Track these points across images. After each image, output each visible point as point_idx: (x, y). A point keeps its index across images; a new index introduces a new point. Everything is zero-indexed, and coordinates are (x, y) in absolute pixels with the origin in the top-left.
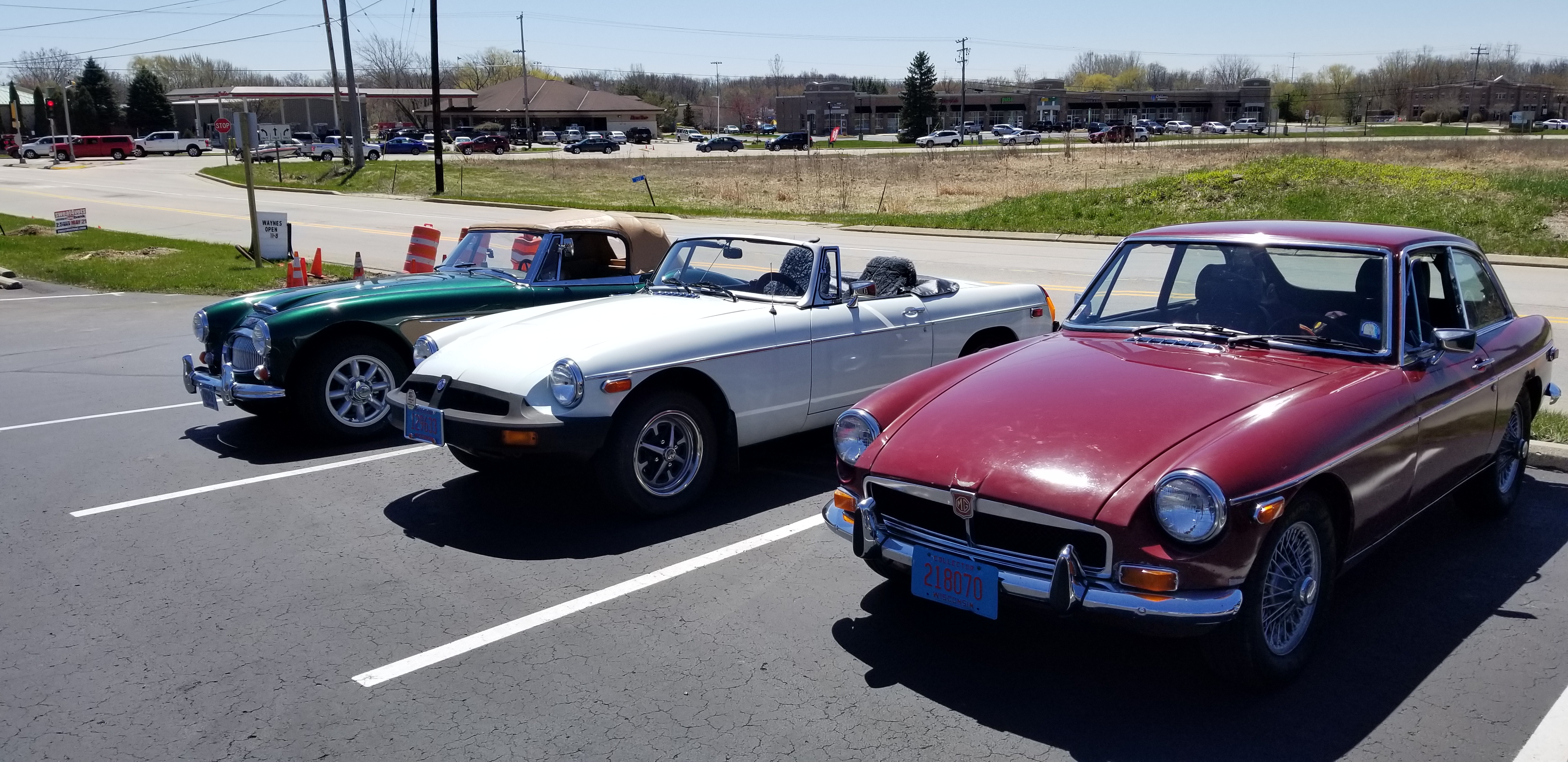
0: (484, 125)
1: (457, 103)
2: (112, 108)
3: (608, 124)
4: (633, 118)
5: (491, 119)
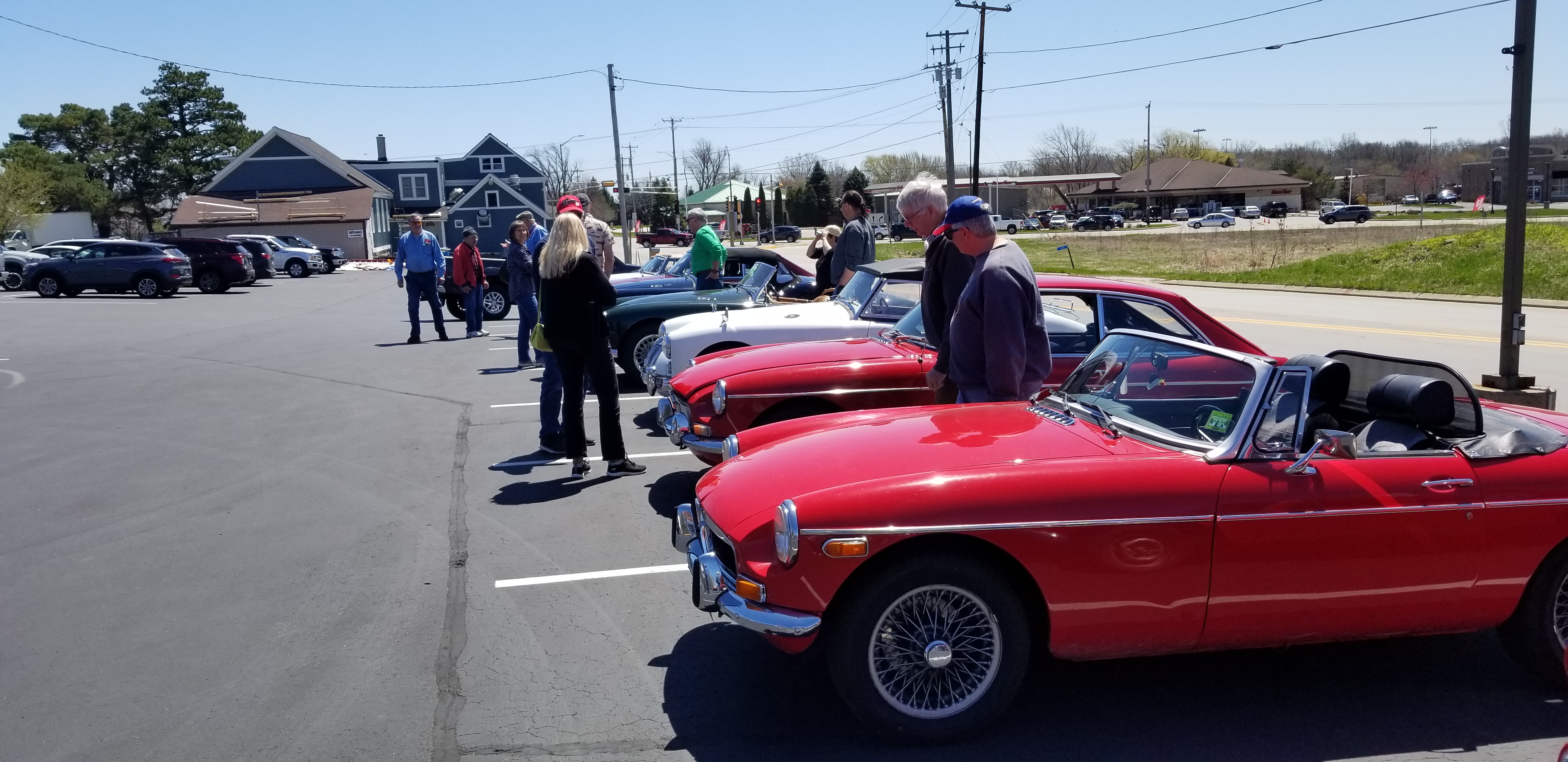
0: (1119, 205)
1: (1103, 186)
3: (1246, 199)
4: (1274, 192)
5: (1130, 200)
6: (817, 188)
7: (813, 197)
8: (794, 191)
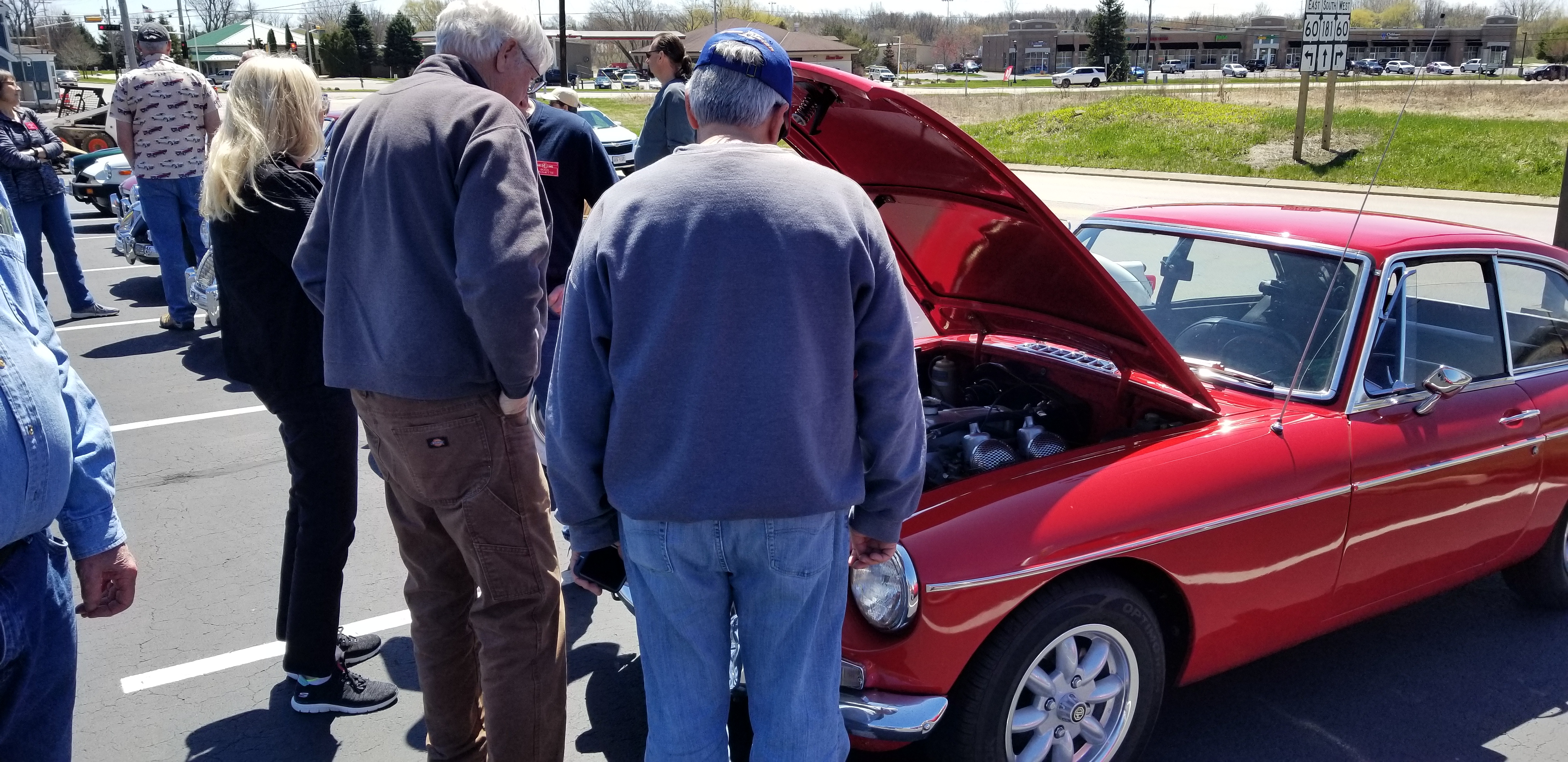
2: (371, 49)
4: (827, 58)
6: (356, 34)
7: (352, 43)
8: (328, 35)
